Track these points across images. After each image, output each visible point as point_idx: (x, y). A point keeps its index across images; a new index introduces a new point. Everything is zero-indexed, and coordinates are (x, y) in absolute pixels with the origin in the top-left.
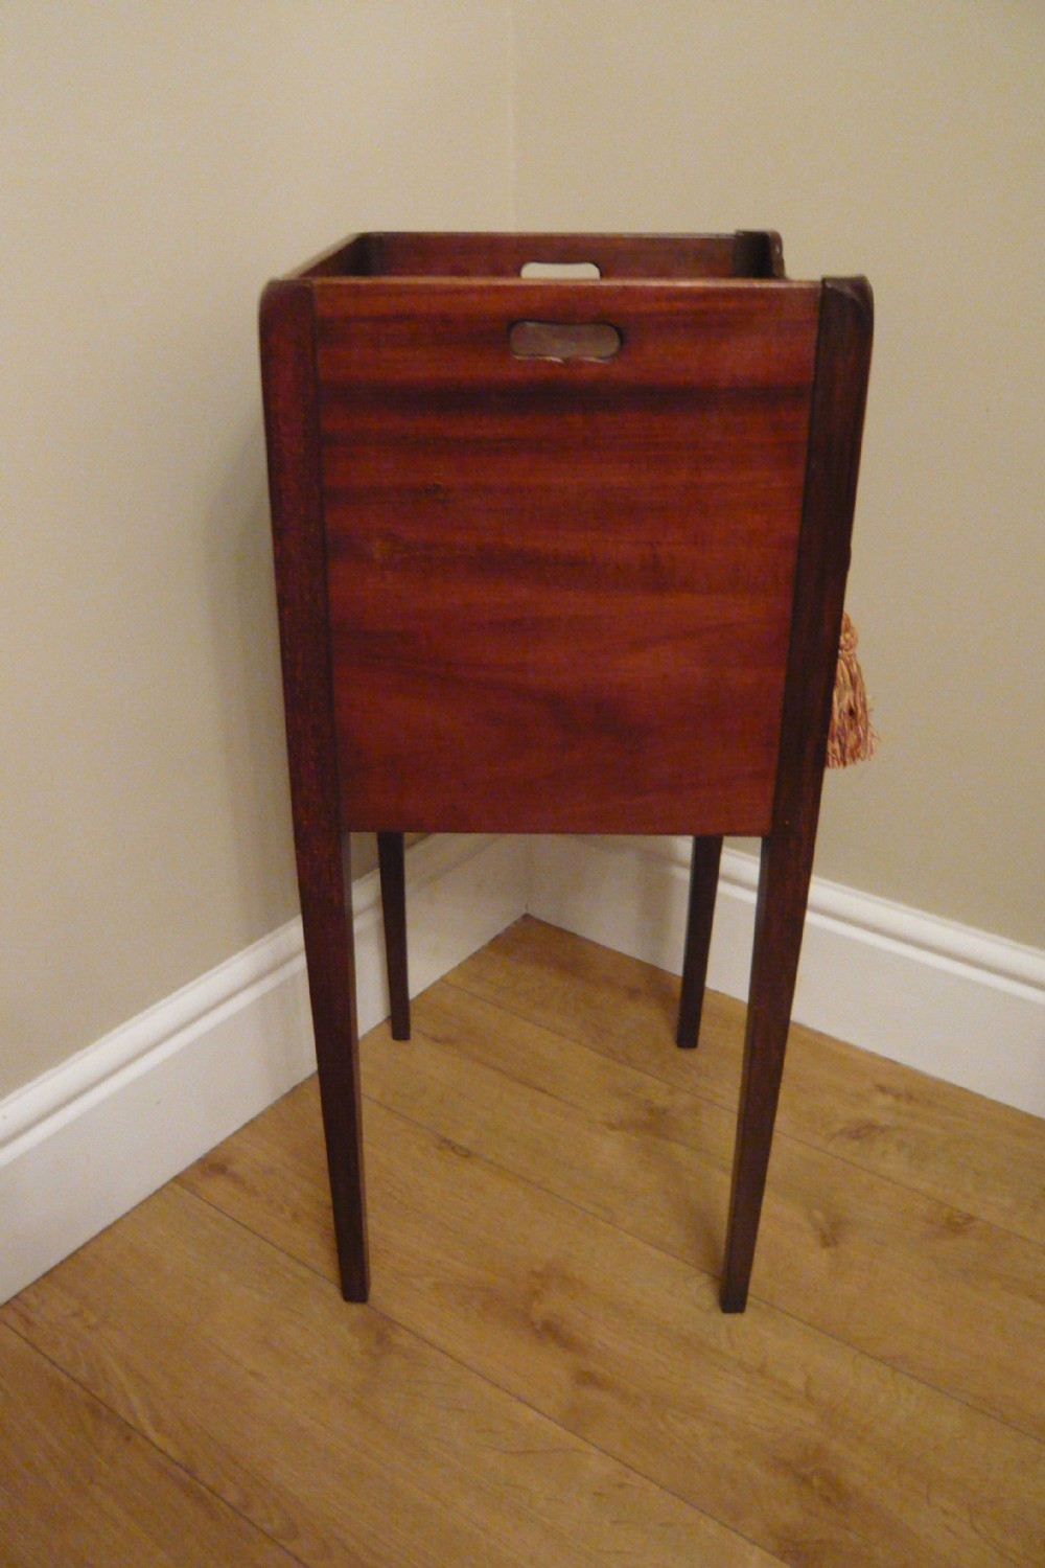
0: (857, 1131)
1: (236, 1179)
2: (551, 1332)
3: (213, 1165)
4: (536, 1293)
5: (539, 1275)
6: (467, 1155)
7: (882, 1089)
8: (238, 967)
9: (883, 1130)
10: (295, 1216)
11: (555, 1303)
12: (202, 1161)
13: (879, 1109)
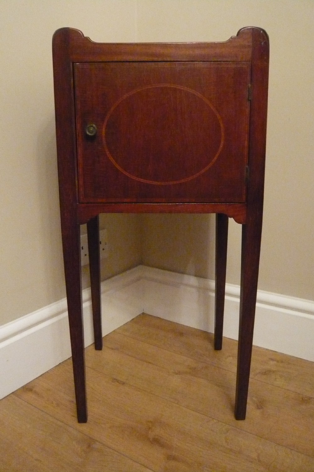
0: (265, 372)
1: (36, 393)
2: (157, 442)
3: (27, 388)
4: (150, 428)
5: (151, 422)
6: (124, 383)
7: (272, 360)
8: (45, 311)
9: (274, 372)
10: (58, 405)
11: (158, 431)
12: (23, 387)
13: (272, 365)
